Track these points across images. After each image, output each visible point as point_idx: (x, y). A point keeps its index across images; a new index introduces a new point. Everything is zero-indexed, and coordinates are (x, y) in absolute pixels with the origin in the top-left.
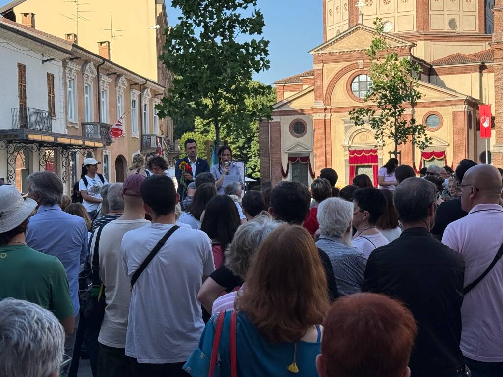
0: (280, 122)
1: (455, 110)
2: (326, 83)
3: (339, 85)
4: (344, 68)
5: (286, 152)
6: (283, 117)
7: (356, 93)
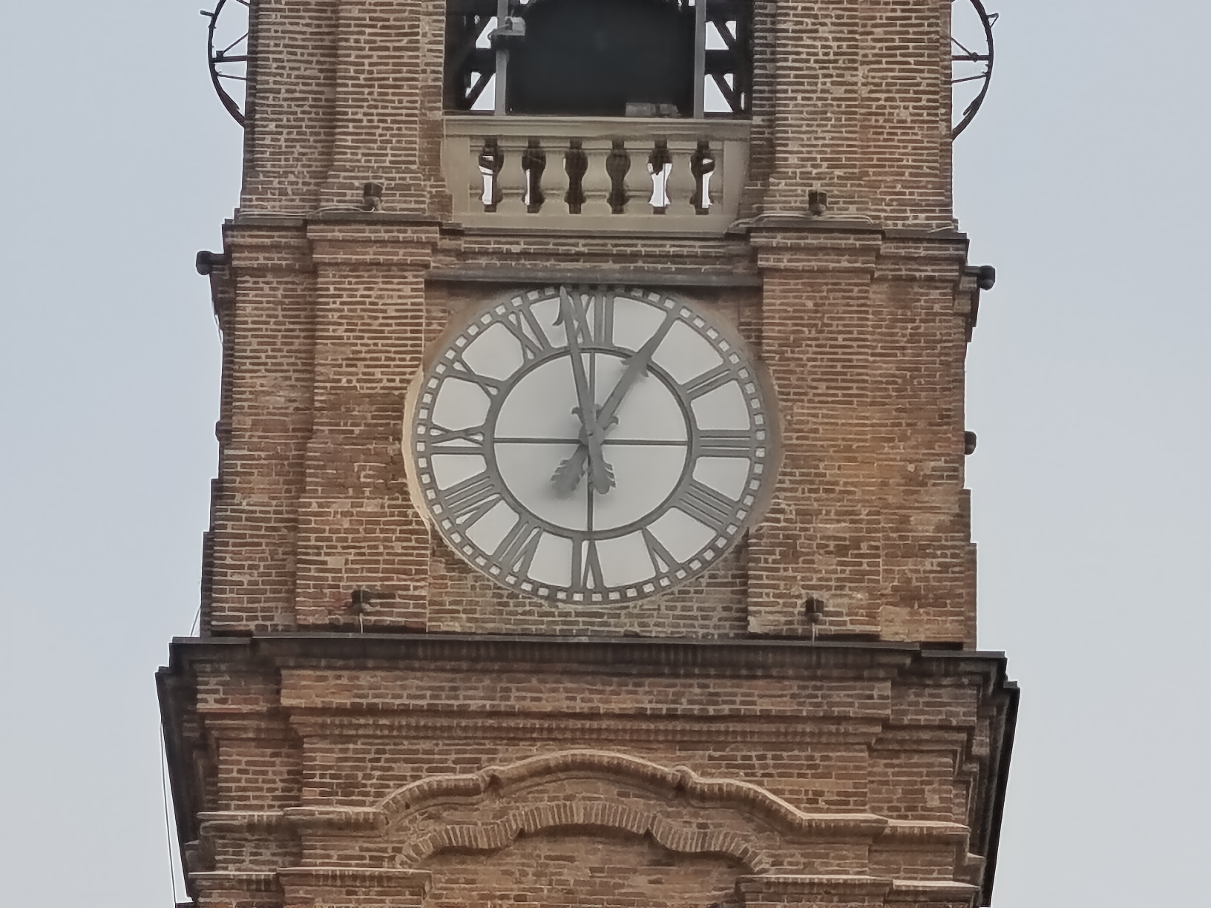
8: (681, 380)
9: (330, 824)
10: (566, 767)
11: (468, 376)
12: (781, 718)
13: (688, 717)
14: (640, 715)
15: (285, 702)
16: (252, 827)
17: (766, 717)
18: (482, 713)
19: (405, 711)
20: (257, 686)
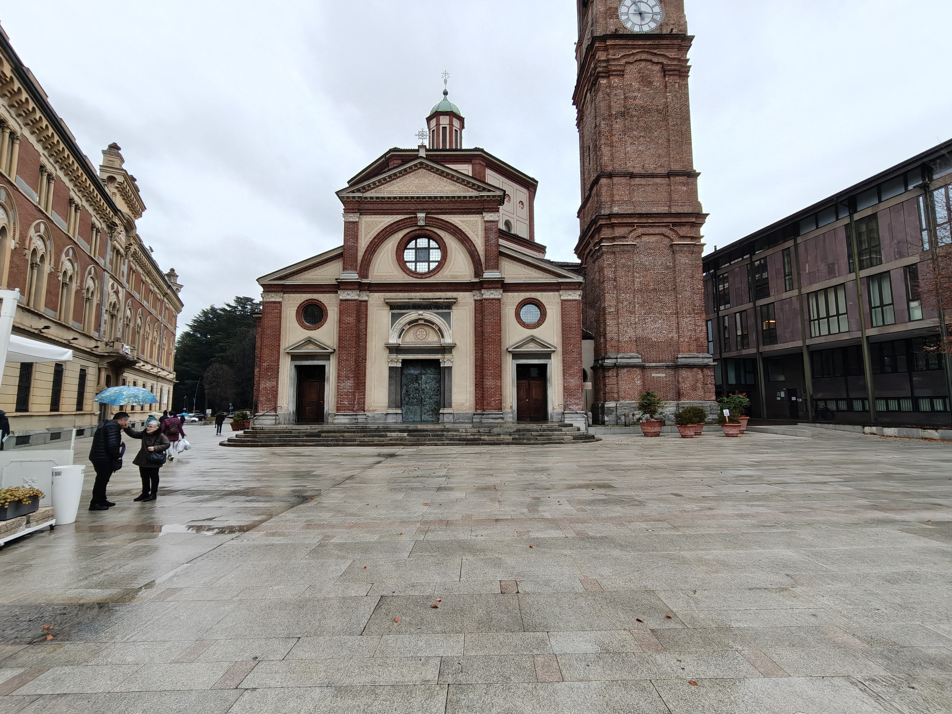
0: (280, 303)
1: (566, 298)
2: (363, 245)
3: (385, 249)
4: (394, 223)
5: (288, 353)
6: (285, 295)
7: (411, 264)
8: (651, 5)
9: (613, 59)
10: (641, 51)
11: (625, 6)
12: (668, 45)
13: (656, 45)
14: (650, 45)
15: (607, 43)
16: (603, 60)
17: (666, 44)
18: (631, 45)
19: (622, 45)
20: (603, 43)
